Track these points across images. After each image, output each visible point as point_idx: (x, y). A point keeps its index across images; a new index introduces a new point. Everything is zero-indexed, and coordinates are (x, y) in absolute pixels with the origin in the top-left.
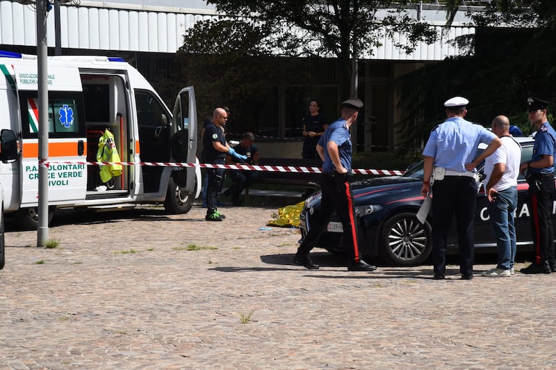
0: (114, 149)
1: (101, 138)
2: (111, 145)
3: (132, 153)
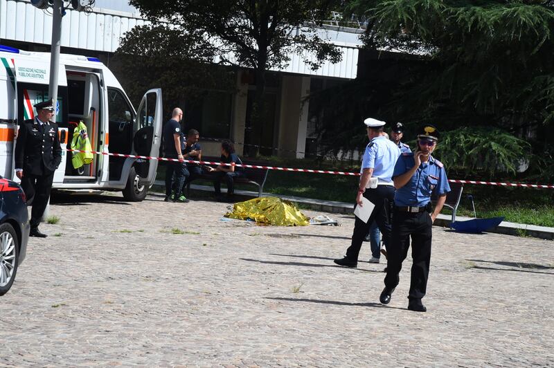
0: (87, 139)
1: (76, 129)
2: (85, 135)
3: (101, 144)
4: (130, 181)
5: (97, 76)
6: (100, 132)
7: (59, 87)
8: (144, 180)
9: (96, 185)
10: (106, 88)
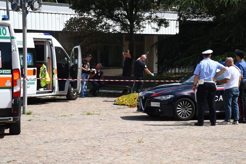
0: (47, 72)
1: (41, 68)
2: (45, 71)
3: (54, 74)
4: (69, 91)
5: (49, 42)
6: (53, 69)
7: (28, 48)
8: (75, 89)
9: (53, 94)
10: (54, 48)
